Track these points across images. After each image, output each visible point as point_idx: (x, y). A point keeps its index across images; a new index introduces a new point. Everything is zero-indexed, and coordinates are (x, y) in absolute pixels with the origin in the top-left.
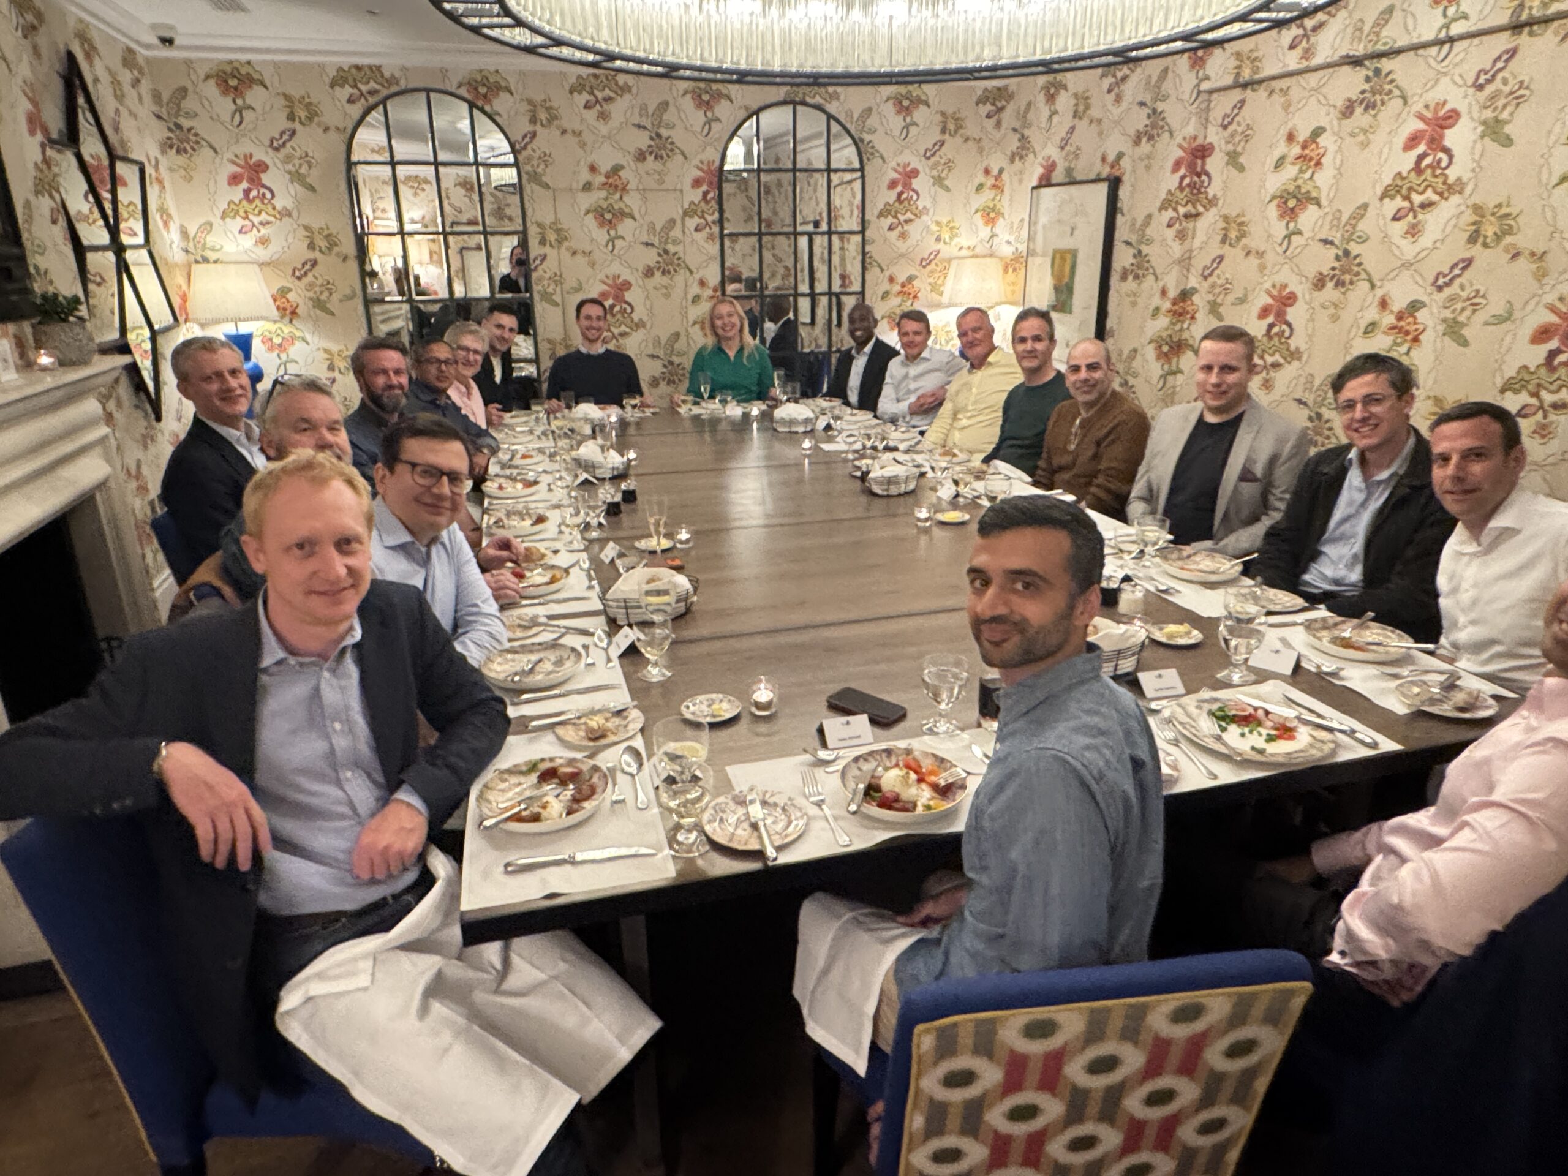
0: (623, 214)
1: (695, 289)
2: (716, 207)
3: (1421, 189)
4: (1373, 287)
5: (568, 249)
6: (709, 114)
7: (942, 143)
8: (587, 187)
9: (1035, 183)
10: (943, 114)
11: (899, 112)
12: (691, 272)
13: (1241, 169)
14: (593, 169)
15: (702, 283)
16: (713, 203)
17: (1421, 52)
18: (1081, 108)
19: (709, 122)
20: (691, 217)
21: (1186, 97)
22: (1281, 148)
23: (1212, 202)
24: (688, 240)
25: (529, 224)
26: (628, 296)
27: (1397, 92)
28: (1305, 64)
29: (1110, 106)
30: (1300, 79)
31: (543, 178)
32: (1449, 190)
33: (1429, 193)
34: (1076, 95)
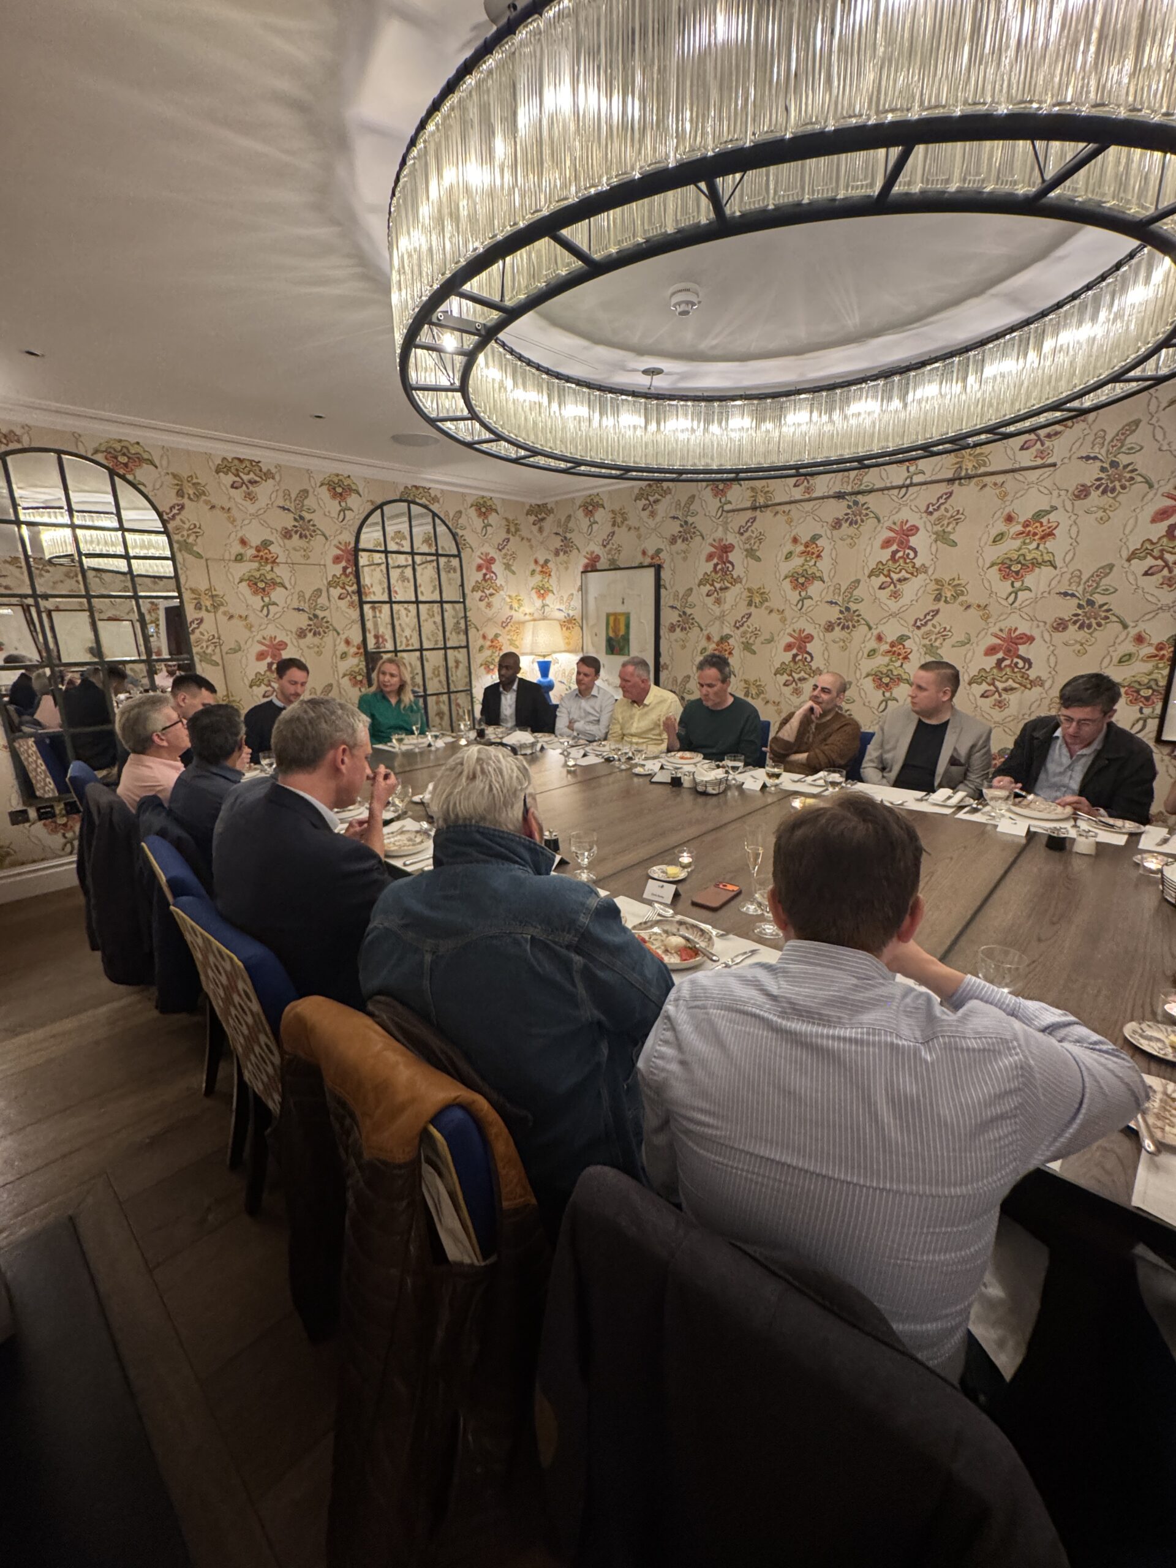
0: (274, 584)
1: (342, 647)
2: (354, 580)
3: (897, 570)
4: (870, 628)
5: (225, 613)
6: (343, 504)
7: (508, 540)
9: (581, 569)
10: (507, 519)
11: (479, 516)
12: (338, 634)
13: (758, 559)
14: (243, 542)
15: (347, 642)
16: (351, 577)
17: (886, 492)
18: (619, 520)
19: (343, 510)
20: (335, 588)
21: (713, 513)
22: (789, 547)
23: (736, 581)
24: (333, 608)
25: (183, 590)
27: (872, 515)
28: (807, 496)
29: (646, 519)
30: (798, 505)
31: (195, 548)
32: (917, 571)
33: (903, 573)
34: (613, 512)
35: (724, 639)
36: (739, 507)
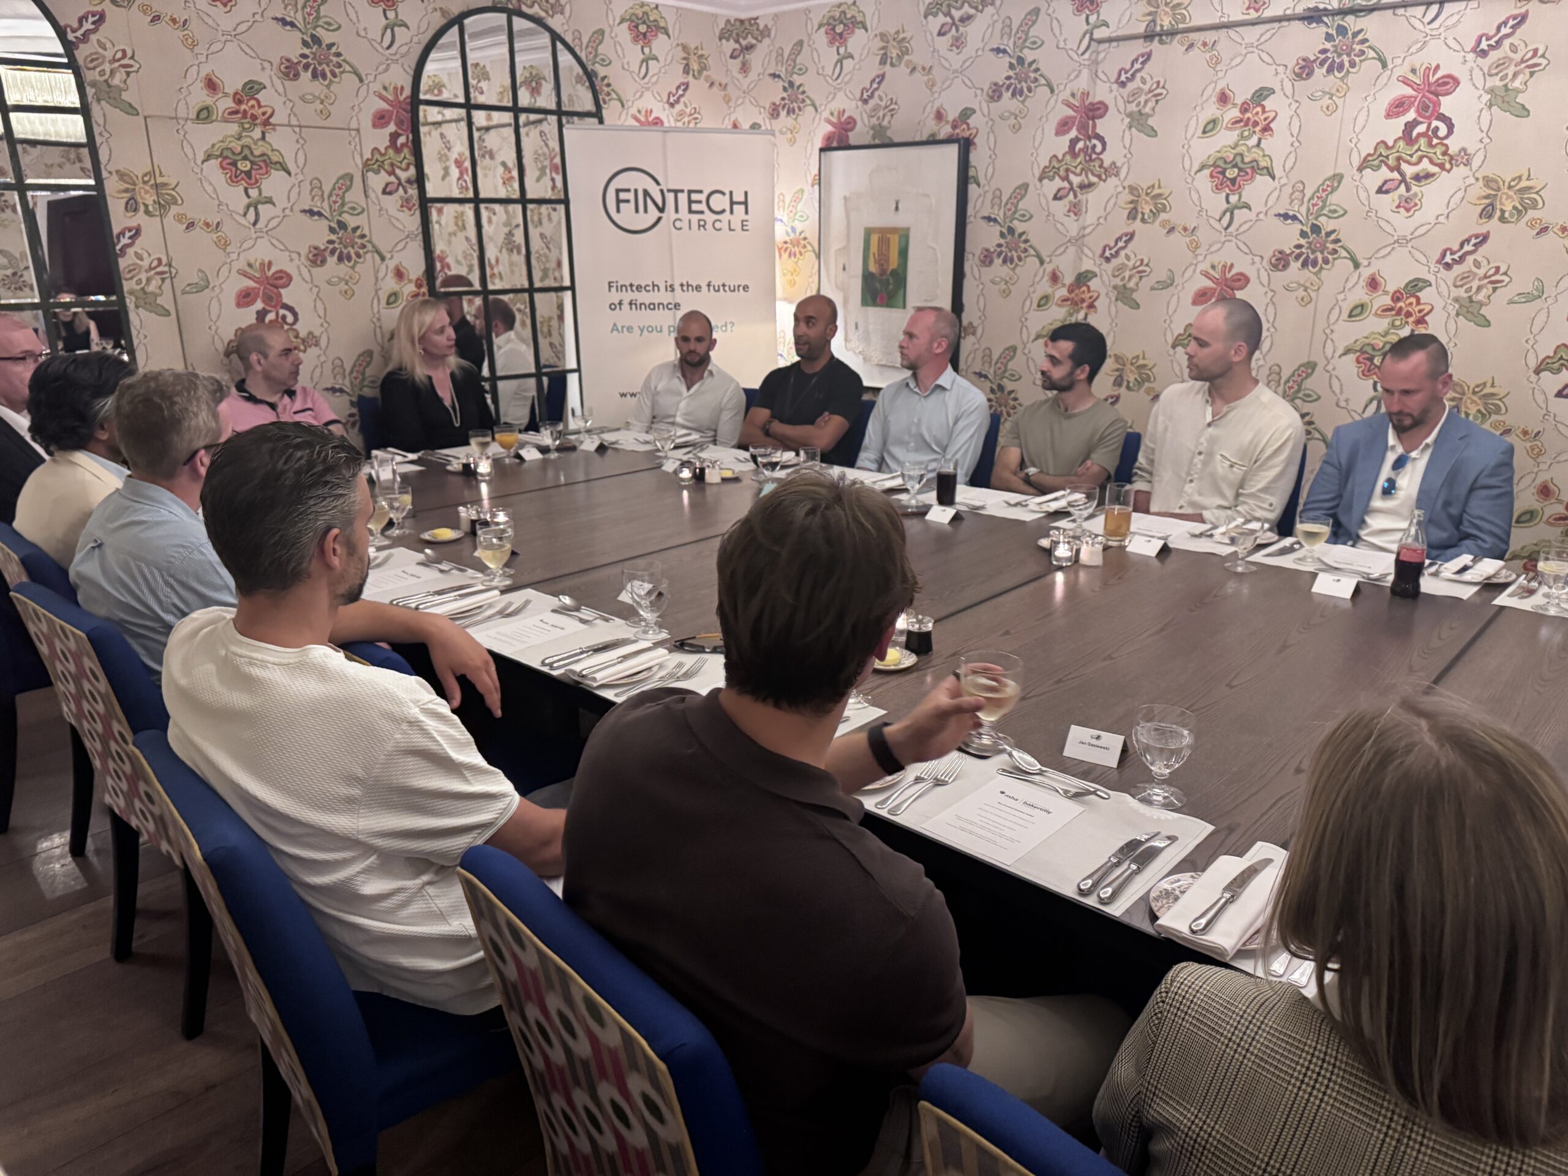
0: (269, 163)
1: (390, 284)
2: (411, 159)
3: (1414, 159)
4: (1357, 265)
5: (179, 218)
6: (391, 15)
7: (687, 86)
8: (204, 115)
9: (819, 144)
10: (685, 48)
11: (636, 39)
12: (383, 259)
13: (1153, 133)
14: (211, 85)
15: (399, 274)
16: (406, 151)
17: (1401, 11)
18: (894, 53)
19: (390, 27)
20: (377, 172)
21: (1072, 44)
22: (1212, 110)
23: (1112, 171)
24: (374, 210)
25: (105, 174)
26: (287, 295)
27: (1372, 54)
28: (1253, 15)
29: (944, 52)
30: (1231, 32)
31: (125, 96)
32: (1451, 161)
33: (1425, 164)
34: (883, 36)
35: (1082, 279)
36: (1120, 33)
